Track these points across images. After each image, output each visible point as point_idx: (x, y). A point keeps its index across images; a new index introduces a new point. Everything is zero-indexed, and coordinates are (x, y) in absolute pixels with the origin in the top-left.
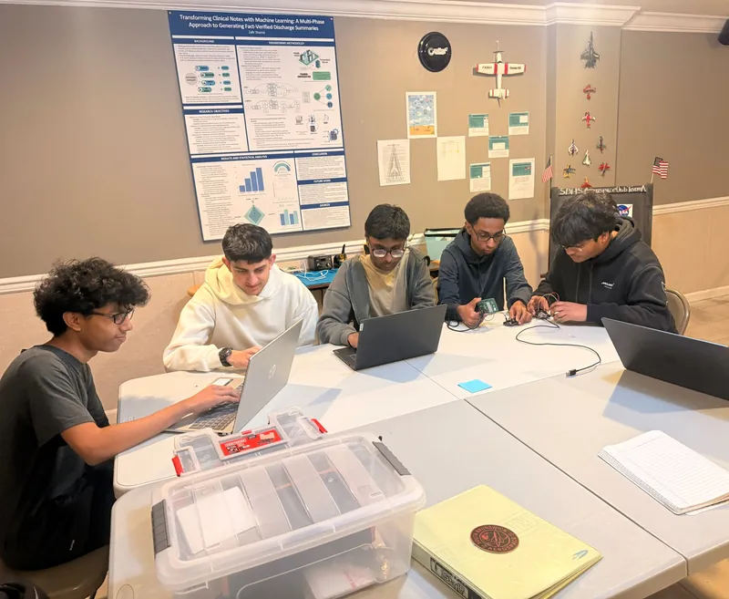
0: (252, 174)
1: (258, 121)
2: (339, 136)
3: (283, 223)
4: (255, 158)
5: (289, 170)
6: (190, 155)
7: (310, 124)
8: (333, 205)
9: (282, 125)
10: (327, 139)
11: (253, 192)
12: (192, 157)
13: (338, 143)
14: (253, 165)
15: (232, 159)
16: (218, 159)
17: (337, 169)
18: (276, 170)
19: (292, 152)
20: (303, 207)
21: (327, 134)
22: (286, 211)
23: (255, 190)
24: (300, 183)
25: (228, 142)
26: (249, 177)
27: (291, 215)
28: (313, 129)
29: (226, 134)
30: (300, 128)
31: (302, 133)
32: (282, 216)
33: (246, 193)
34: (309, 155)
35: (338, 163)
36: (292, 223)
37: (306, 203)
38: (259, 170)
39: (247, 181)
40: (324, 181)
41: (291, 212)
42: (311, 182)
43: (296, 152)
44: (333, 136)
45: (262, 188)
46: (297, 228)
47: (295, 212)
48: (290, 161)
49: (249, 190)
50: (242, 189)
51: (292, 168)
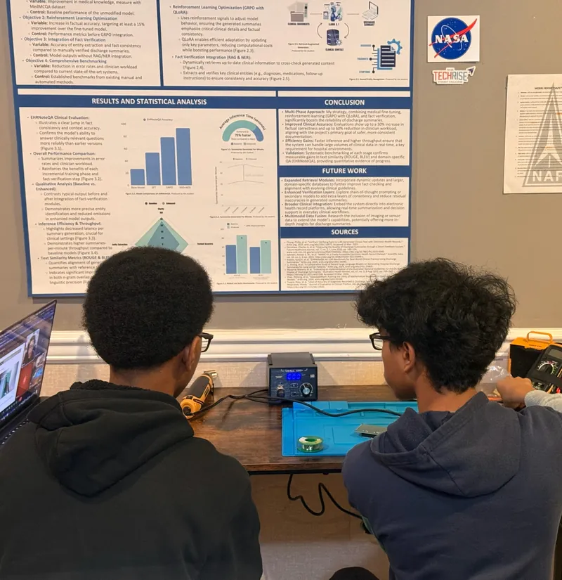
0: (166, 142)
1: (191, 13)
2: (403, 59)
3: (231, 268)
4: (176, 103)
5: (260, 137)
6: (16, 87)
7: (327, 26)
8: (366, 232)
9: (254, 24)
10: (370, 66)
11: (162, 188)
12: (21, 92)
13: (399, 75)
14: (170, 121)
15: (118, 103)
16: (85, 102)
17: (389, 143)
18: (226, 137)
19: (272, 94)
20: (285, 233)
21: (370, 53)
22: (242, 239)
23: (169, 181)
24: (284, 171)
25: (110, 61)
26: (157, 149)
27: (255, 252)
28: (333, 37)
29: (110, 40)
30: (298, 33)
31: (303, 47)
32: (231, 251)
33: (148, 188)
34: (318, 103)
35: (391, 129)
36: (255, 269)
37: (296, 223)
38: (184, 134)
39: (151, 157)
40: (348, 172)
41: (254, 242)
42: (314, 171)
43: (282, 94)
44: (387, 58)
45: (186, 179)
46: (266, 283)
47: (266, 243)
48: (265, 116)
49: (154, 181)
50: (137, 177)
51: (269, 134)
